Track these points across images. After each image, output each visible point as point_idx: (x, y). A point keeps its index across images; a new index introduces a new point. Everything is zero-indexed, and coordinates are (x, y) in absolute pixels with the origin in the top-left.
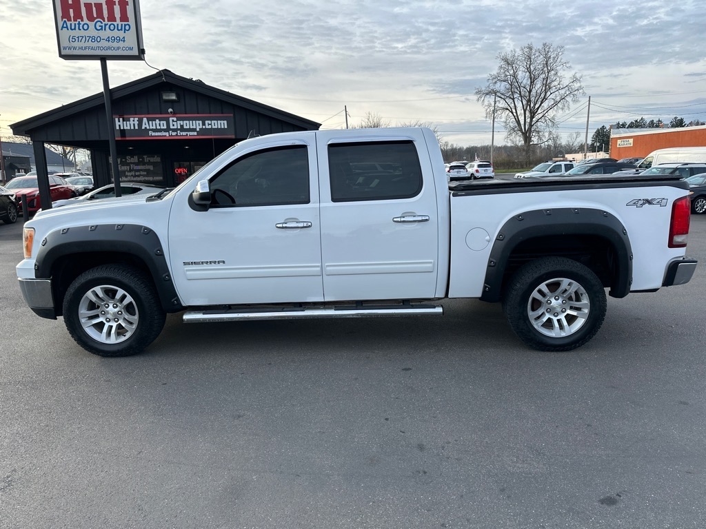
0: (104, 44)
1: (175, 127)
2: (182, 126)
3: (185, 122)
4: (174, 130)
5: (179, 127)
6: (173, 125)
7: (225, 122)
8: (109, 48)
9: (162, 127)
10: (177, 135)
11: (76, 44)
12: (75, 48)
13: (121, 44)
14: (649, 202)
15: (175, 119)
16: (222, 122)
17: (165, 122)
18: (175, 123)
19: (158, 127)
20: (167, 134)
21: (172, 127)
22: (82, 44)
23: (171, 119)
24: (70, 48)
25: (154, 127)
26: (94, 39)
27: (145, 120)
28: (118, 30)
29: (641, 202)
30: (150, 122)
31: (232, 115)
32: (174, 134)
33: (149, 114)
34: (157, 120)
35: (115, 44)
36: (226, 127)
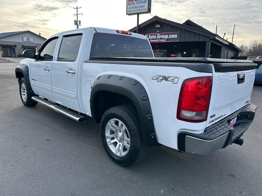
0: (139, 8)
1: (159, 38)
2: (161, 37)
3: (162, 36)
4: (158, 39)
5: (160, 38)
6: (158, 37)
7: (177, 35)
8: (139, 10)
9: (155, 38)
10: (159, 41)
11: (131, 10)
12: (130, 11)
13: (143, 8)
14: (166, 79)
15: (159, 35)
16: (175, 35)
17: (156, 36)
18: (159, 36)
19: (153, 38)
20: (156, 41)
21: (158, 38)
22: (132, 10)
23: (158, 35)
24: (129, 11)
25: (152, 38)
26: (136, 7)
27: (150, 35)
28: (143, 3)
29: (161, 78)
30: (151, 36)
31: (179, 32)
32: (158, 40)
33: (151, 33)
34: (153, 35)
35: (141, 8)
36: (176, 37)
